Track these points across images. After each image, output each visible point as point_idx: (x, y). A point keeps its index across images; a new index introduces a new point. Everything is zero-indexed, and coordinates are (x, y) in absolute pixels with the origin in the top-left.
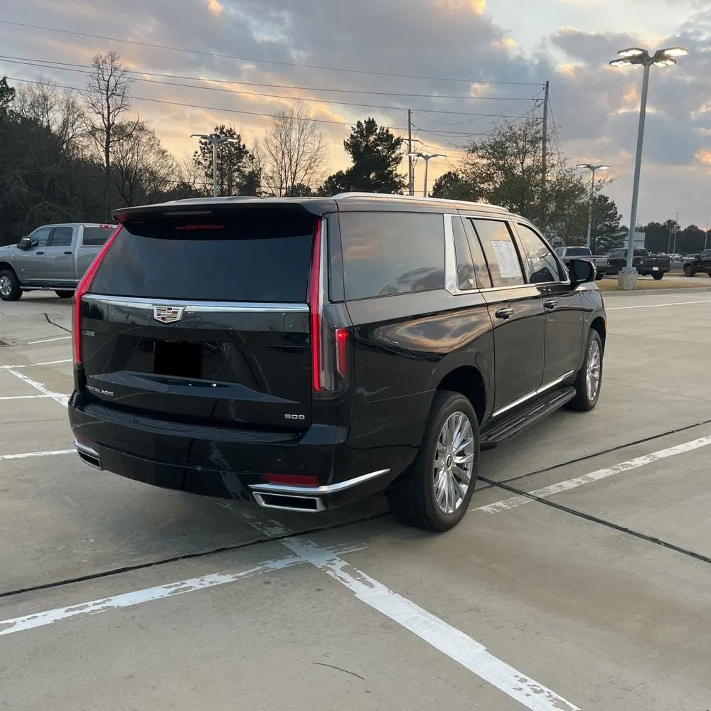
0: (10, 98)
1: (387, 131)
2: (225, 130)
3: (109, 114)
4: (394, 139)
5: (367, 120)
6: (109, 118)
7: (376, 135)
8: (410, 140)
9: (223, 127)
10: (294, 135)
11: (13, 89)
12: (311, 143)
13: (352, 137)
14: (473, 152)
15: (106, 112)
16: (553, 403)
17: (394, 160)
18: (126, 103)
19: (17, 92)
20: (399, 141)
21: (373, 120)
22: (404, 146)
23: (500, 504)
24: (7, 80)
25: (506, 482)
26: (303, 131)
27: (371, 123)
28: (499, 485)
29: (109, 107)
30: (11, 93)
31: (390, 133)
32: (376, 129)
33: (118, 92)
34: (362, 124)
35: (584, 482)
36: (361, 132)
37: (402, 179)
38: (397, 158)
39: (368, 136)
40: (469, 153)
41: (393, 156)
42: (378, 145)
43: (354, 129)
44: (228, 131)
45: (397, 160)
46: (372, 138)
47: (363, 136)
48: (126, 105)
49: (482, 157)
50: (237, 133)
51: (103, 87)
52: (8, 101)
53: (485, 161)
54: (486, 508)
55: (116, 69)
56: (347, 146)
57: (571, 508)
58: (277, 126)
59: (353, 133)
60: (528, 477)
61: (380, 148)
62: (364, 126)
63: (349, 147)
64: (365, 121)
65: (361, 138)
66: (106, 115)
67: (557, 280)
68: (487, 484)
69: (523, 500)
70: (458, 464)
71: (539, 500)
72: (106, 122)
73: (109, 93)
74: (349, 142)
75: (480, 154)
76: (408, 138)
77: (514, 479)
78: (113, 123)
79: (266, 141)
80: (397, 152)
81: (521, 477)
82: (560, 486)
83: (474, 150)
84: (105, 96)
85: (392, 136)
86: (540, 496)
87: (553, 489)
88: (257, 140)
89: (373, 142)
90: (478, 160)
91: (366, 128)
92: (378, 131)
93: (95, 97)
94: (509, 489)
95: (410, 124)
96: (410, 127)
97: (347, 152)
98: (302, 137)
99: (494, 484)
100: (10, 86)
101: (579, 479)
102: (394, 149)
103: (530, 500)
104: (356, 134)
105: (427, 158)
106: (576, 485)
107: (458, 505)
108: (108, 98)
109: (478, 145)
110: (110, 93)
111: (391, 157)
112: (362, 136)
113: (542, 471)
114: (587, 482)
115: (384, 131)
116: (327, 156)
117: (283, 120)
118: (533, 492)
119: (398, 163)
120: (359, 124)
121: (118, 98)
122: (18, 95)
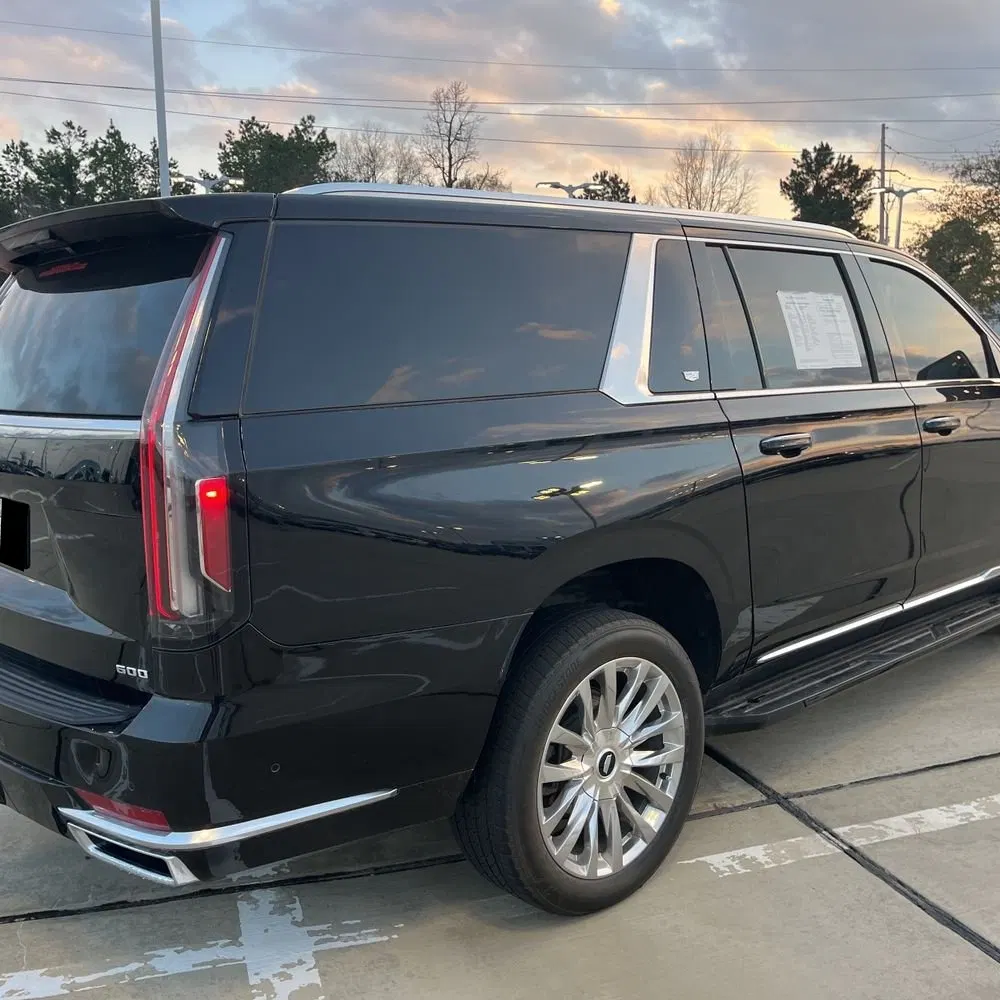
0: (330, 156)
1: (850, 161)
2: (607, 179)
3: (451, 166)
4: (860, 172)
5: (818, 147)
6: (450, 173)
7: (832, 168)
8: (882, 171)
9: (605, 174)
10: (707, 178)
11: (334, 144)
12: (731, 188)
13: (793, 173)
14: (964, 174)
15: (447, 164)
16: (952, 629)
17: (859, 204)
18: (472, 149)
19: (338, 147)
20: (868, 175)
21: (827, 145)
22: (875, 182)
23: (758, 853)
24: (327, 133)
25: (801, 795)
26: (719, 171)
27: (824, 152)
28: (782, 801)
29: (450, 158)
30: (332, 149)
31: (853, 164)
32: (832, 159)
33: (463, 136)
34: (809, 153)
35: (978, 815)
36: (807, 166)
37: (872, 233)
38: (863, 201)
39: (818, 170)
40: (957, 176)
41: (859, 198)
42: (834, 183)
43: (796, 161)
44: (612, 179)
45: (865, 205)
46: (825, 174)
47: (811, 171)
48: (472, 153)
49: (979, 182)
50: (625, 181)
51: (446, 131)
52: (328, 159)
53: (984, 189)
54: (720, 861)
55: (462, 104)
56: (785, 187)
57: (914, 886)
58: (681, 166)
59: (795, 168)
60: (859, 788)
61: (837, 187)
62: (813, 155)
63: (788, 189)
64: (815, 148)
65: (807, 174)
66: (447, 169)
67: (984, 376)
68: (758, 796)
69: (816, 846)
70: (636, 769)
71: (852, 852)
72: (447, 179)
73: (452, 137)
74: (788, 182)
75: (976, 177)
76: (879, 168)
77: (824, 790)
78: (456, 179)
79: (666, 189)
80: (866, 192)
81: (840, 787)
82: (918, 821)
83: (966, 171)
84: (446, 144)
85: (856, 168)
86: (856, 843)
87: (898, 826)
88: (652, 189)
89: (827, 179)
90: (973, 188)
91: (816, 158)
92: (835, 163)
93: (433, 144)
94: (799, 814)
95: (883, 145)
96: (883, 149)
97: (784, 197)
98: (718, 179)
99: (773, 798)
100: (331, 141)
101: (970, 808)
102: (860, 188)
103: (831, 849)
104: (800, 170)
105: (901, 194)
106: (956, 822)
107: (628, 858)
108: (450, 145)
109: (973, 162)
110: (452, 139)
111: (855, 199)
112: (809, 170)
113: (896, 775)
114: (987, 815)
115: (846, 161)
116: (753, 206)
117: (691, 157)
118: (846, 829)
119: (866, 208)
120: (805, 154)
121: (462, 143)
122: (339, 151)
